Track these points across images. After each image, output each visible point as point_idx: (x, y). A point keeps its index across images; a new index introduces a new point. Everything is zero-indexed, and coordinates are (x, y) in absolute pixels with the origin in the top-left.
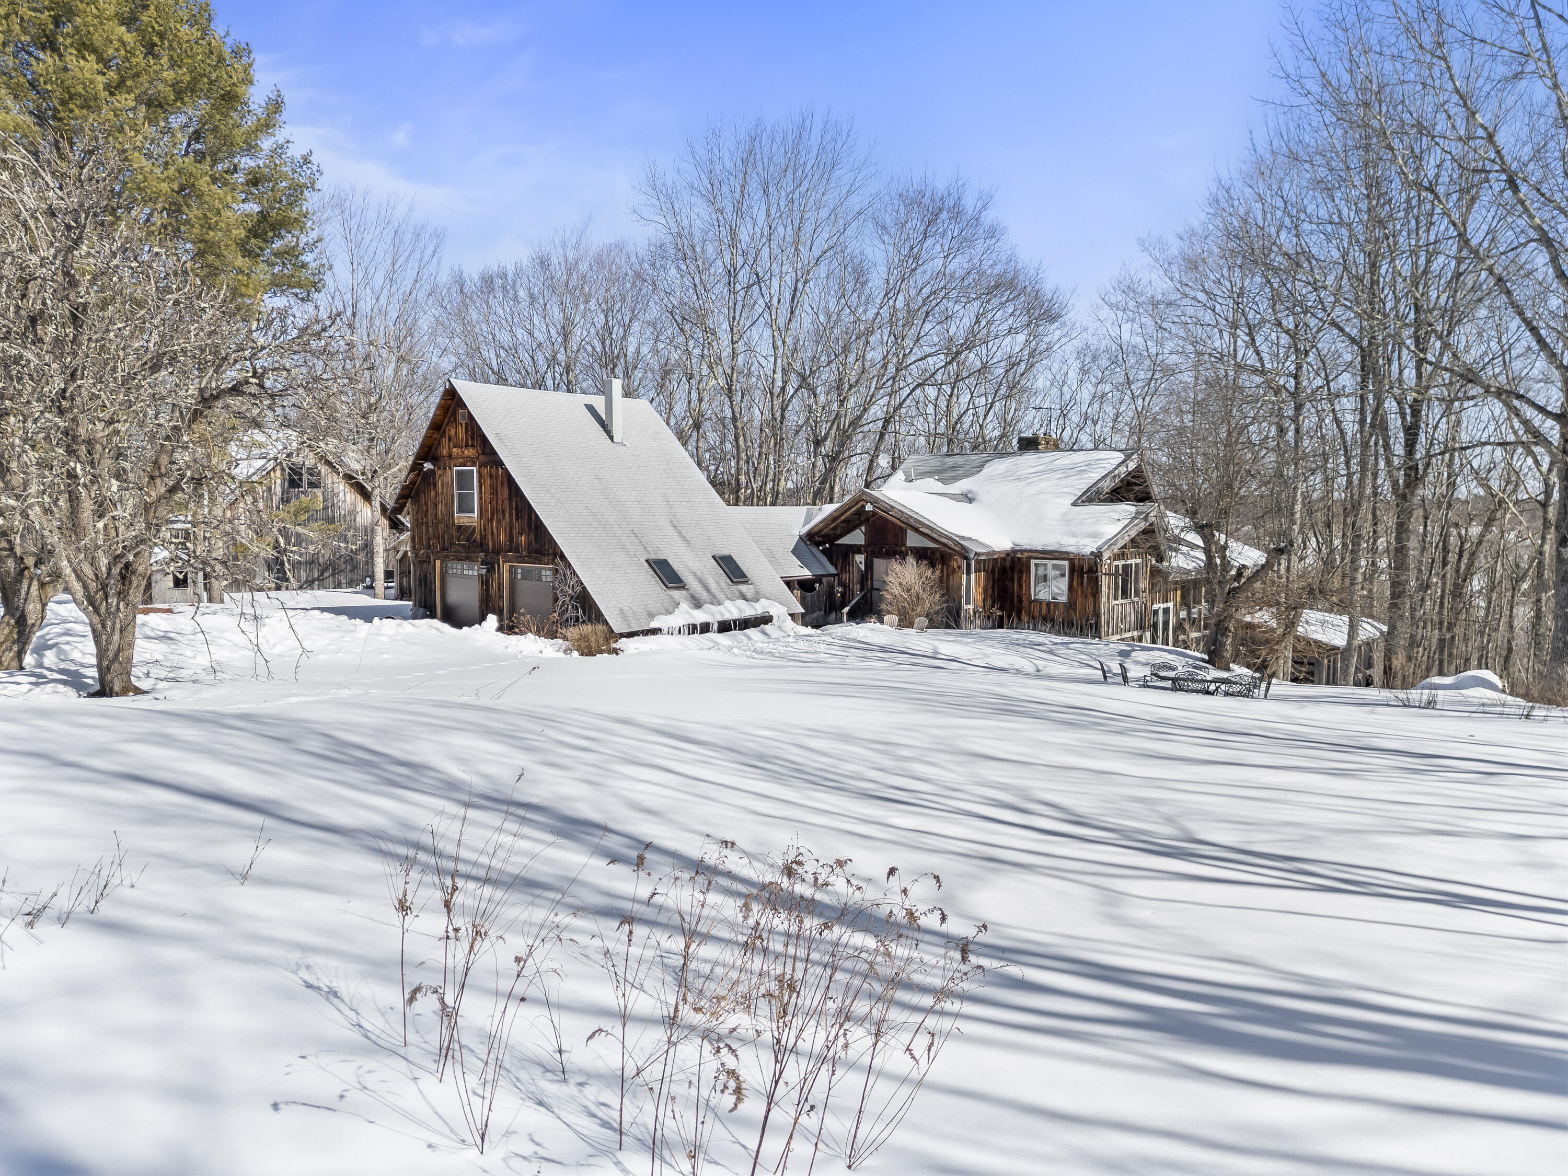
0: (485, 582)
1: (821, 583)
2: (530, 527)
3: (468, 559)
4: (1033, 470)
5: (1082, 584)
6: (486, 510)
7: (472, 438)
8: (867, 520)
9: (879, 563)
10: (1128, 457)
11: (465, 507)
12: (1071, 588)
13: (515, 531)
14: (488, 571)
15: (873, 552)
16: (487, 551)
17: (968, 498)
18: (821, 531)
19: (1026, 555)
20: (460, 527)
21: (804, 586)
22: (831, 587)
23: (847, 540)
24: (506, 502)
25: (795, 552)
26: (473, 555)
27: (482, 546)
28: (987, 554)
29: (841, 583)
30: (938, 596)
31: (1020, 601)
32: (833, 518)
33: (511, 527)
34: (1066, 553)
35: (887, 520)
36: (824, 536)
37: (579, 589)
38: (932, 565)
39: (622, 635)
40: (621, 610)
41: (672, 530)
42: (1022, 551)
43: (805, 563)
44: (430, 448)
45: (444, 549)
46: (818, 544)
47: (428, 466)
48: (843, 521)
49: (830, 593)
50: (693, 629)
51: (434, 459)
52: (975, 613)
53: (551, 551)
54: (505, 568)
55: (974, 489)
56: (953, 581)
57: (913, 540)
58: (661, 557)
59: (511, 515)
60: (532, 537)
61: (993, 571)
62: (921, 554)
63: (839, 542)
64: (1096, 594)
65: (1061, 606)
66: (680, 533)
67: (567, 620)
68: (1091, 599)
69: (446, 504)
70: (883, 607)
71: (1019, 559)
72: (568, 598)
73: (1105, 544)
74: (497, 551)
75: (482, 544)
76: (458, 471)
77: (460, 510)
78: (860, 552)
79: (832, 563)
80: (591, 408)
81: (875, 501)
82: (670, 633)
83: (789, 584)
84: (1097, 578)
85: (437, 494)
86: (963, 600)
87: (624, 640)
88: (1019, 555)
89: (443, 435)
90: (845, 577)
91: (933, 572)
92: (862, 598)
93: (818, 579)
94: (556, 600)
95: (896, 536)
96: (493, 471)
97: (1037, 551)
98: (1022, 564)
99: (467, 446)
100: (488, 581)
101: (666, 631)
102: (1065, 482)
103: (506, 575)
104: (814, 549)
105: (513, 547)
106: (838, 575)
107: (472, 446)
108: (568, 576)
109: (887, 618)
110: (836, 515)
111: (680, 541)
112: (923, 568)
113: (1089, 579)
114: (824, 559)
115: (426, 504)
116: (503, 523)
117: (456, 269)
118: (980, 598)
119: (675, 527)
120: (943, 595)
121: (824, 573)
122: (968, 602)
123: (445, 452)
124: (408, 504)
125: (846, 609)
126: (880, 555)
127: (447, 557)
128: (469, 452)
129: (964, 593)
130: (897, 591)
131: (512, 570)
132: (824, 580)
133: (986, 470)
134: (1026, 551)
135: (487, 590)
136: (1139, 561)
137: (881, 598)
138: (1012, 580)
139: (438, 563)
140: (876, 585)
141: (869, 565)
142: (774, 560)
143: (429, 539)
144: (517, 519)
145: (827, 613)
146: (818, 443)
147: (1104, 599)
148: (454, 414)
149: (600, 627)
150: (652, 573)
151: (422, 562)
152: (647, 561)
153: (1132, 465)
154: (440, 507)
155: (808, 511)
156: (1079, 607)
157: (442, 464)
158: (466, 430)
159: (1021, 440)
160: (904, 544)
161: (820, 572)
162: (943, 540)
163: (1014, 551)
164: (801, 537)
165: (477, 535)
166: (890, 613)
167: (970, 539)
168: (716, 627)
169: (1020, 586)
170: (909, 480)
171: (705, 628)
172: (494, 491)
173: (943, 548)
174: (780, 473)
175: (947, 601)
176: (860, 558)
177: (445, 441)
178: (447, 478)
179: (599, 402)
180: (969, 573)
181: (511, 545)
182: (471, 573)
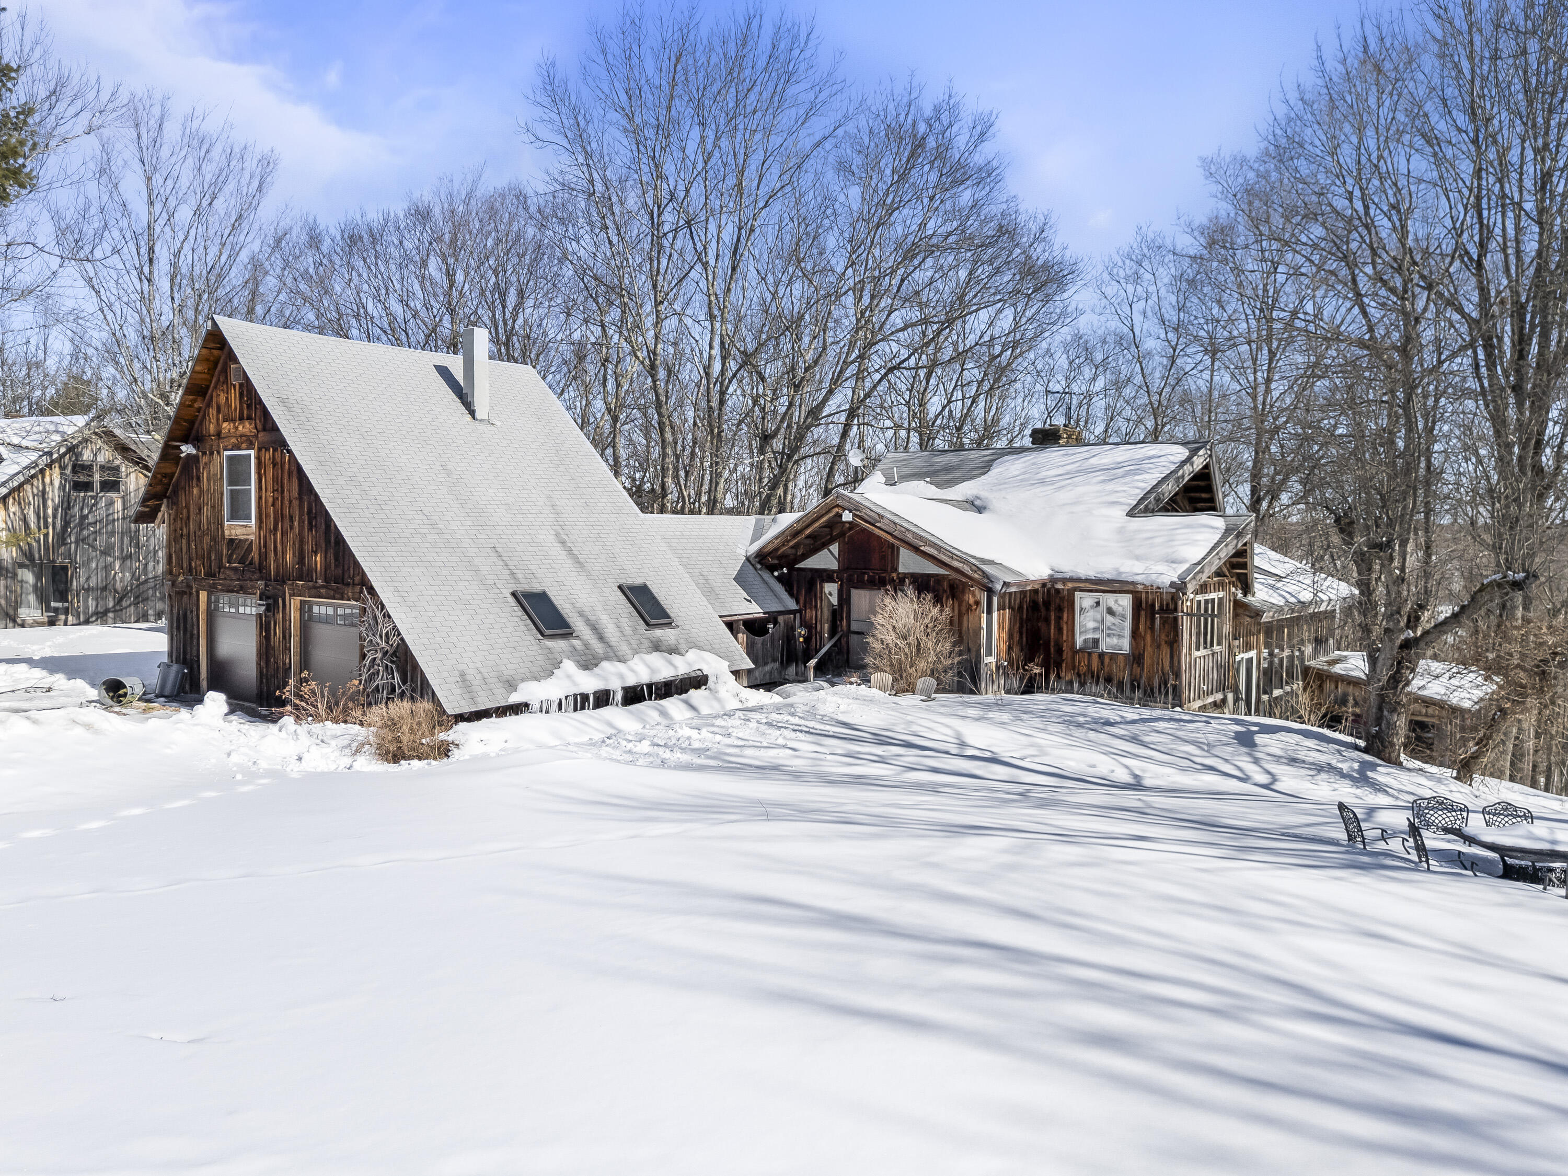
0: (265, 626)
1: (775, 622)
2: (328, 542)
3: (242, 590)
4: (1060, 471)
5: (1152, 628)
6: (267, 516)
7: (249, 407)
8: (842, 534)
9: (860, 598)
10: (1194, 452)
11: (238, 512)
12: (1135, 634)
13: (308, 547)
14: (268, 608)
15: (850, 580)
16: (266, 578)
17: (976, 506)
18: (776, 549)
19: (1070, 585)
20: (231, 541)
21: (754, 627)
22: (791, 628)
23: (814, 562)
24: (296, 503)
25: (739, 579)
26: (249, 583)
27: (261, 570)
28: (1018, 584)
29: (804, 624)
30: (948, 645)
31: (1060, 651)
32: (793, 532)
33: (302, 542)
34: (1133, 583)
35: (871, 534)
36: (780, 557)
37: (395, 641)
38: (938, 600)
39: (461, 718)
40: (463, 675)
41: (558, 547)
42: (1064, 581)
43: (753, 596)
44: (192, 423)
45: (210, 574)
46: (771, 569)
47: (187, 449)
48: (808, 537)
49: (789, 637)
50: (581, 702)
51: (197, 439)
52: (998, 668)
53: (357, 579)
54: (294, 603)
55: (983, 494)
56: (968, 622)
57: (908, 563)
58: (537, 587)
59: (301, 522)
60: (331, 556)
61: (1021, 607)
62: (923, 584)
63: (802, 565)
64: (1174, 642)
65: (1121, 660)
66: (570, 552)
67: (377, 689)
68: (1166, 651)
69: (213, 507)
70: (869, 660)
71: (1058, 591)
72: (379, 655)
73: (1188, 572)
74: (282, 579)
75: (261, 568)
76: (229, 457)
77: (234, 516)
78: (830, 579)
79: (791, 595)
80: (444, 372)
81: (855, 508)
82: (545, 709)
83: (730, 625)
84: (1176, 619)
85: (201, 491)
86: (983, 651)
87: (463, 726)
88: (1059, 586)
89: (209, 405)
90: (810, 614)
91: (942, 611)
92: (834, 645)
93: (772, 617)
94: (364, 656)
95: (883, 558)
96: (278, 455)
97: (1087, 580)
98: (1062, 599)
99: (241, 419)
100: (268, 624)
101: (536, 706)
102: (1110, 486)
103: (294, 615)
104: (766, 575)
105: (304, 573)
106: (799, 611)
107: (249, 418)
108: (380, 620)
109: (875, 677)
110: (798, 527)
111: (568, 563)
112: (928, 605)
113: (1164, 622)
114: (779, 589)
115: (187, 507)
116: (291, 536)
117: (311, 220)
118: (1004, 647)
119: (563, 543)
120: (954, 644)
121: (782, 609)
122: (989, 654)
123: (212, 428)
124: (163, 508)
125: (813, 663)
126: (861, 585)
127: (214, 586)
128: (246, 428)
129: (984, 641)
130: (890, 638)
131: (304, 608)
132: (781, 619)
133: (995, 471)
134: (1072, 580)
135: (267, 638)
136: (1221, 594)
137: (865, 648)
138: (1047, 620)
139: (203, 596)
140: (855, 627)
141: (844, 599)
142: (710, 592)
143: (190, 560)
144: (310, 529)
145: (785, 664)
146: (766, 438)
147: (1184, 651)
148: (225, 370)
149: (425, 705)
150: (520, 612)
151: (181, 594)
152: (514, 594)
153: (1199, 463)
154: (206, 511)
155: (757, 521)
156: (1147, 661)
157: (207, 445)
158: (241, 394)
159: (1035, 432)
160: (895, 569)
161: (775, 607)
162: (956, 564)
163: (1053, 580)
164: (748, 559)
165: (255, 554)
166: (878, 669)
167: (991, 563)
168: (619, 696)
169: (1060, 630)
170: (890, 483)
171: (603, 699)
172: (279, 487)
173: (954, 575)
174: (719, 475)
175: (960, 654)
176: (831, 590)
177: (212, 412)
178: (214, 468)
179: (455, 363)
180: (989, 612)
181: (301, 569)
182: (248, 610)
